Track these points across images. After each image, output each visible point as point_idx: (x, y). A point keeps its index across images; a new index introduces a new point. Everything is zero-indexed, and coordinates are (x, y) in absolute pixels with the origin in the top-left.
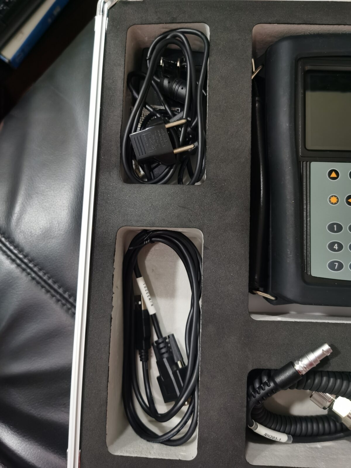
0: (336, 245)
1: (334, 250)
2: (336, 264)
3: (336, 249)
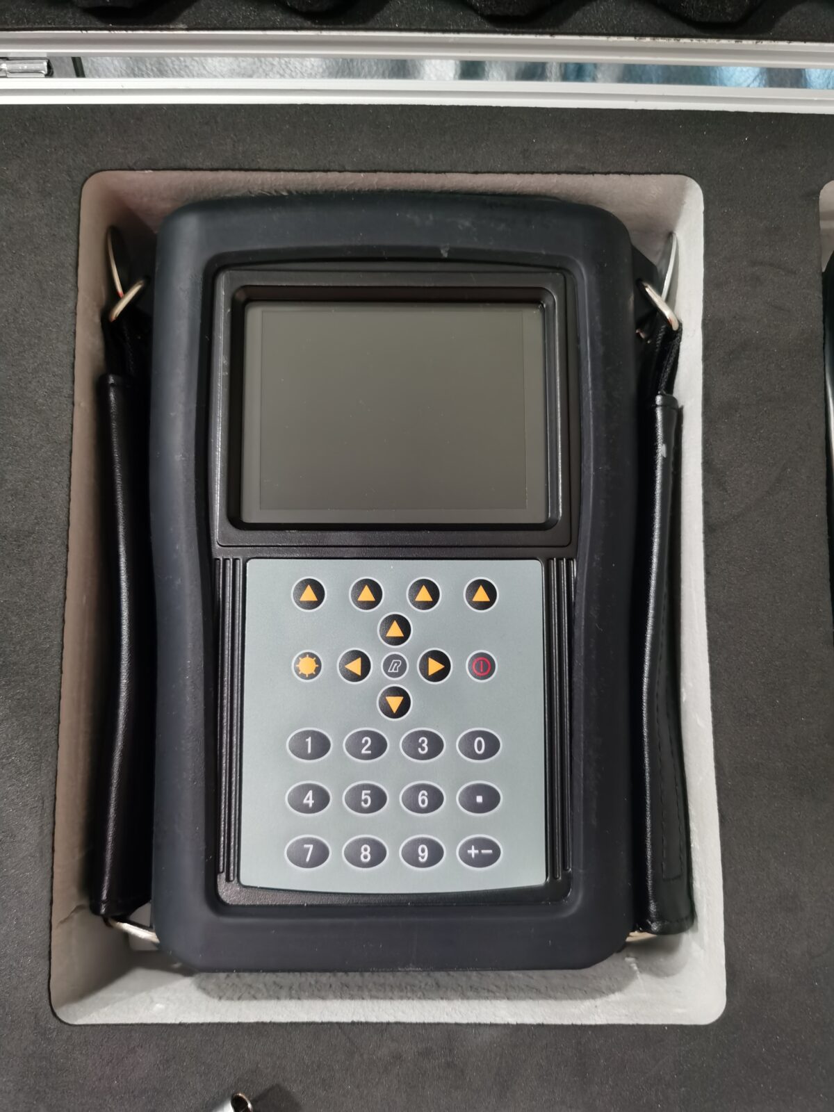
0: (310, 793)
1: (305, 809)
3: (308, 805)
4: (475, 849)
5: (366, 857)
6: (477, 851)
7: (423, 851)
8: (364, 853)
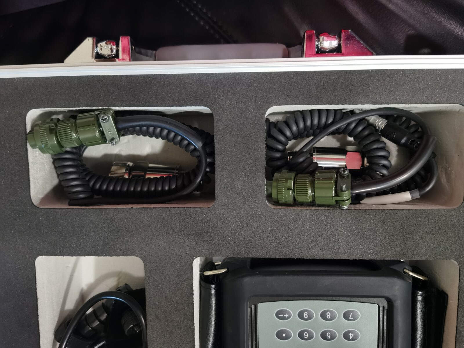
0: (351, 338)
2: (351, 317)
3: (352, 334)
4: (285, 316)
5: (328, 314)
7: (306, 316)
8: (329, 316)
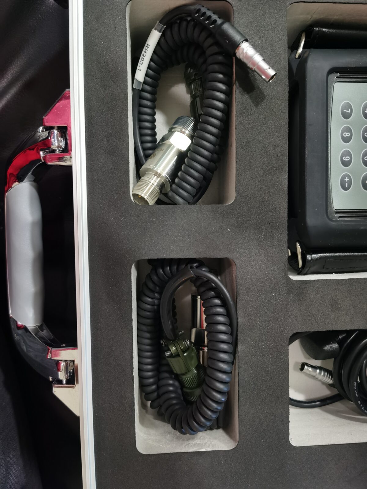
2: (349, 111)
4: (348, 180)
5: (345, 135)
6: (347, 181)
7: (348, 158)
